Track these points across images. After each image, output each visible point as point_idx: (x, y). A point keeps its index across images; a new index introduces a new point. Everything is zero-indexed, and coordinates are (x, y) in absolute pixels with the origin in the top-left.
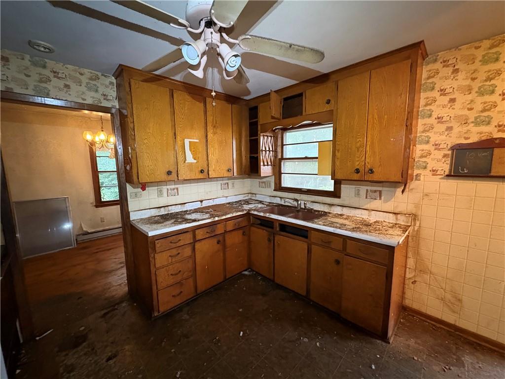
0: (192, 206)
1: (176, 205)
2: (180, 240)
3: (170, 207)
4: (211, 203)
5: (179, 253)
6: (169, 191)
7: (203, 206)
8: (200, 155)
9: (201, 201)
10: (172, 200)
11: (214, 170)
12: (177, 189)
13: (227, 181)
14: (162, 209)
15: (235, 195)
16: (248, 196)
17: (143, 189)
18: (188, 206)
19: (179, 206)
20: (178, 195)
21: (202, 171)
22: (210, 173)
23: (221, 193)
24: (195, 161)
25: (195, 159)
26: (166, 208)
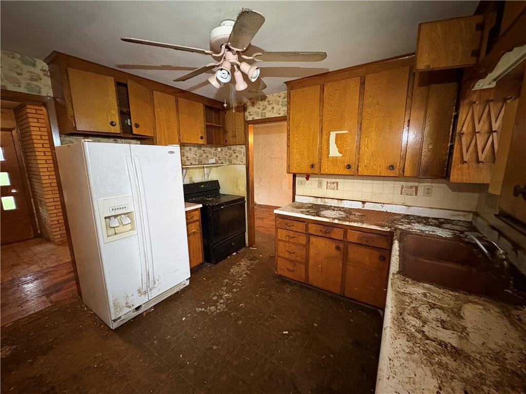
0: (351, 205)
1: (333, 199)
2: (293, 226)
3: (326, 199)
4: (378, 208)
5: (295, 237)
6: (329, 184)
7: (365, 208)
8: (348, 148)
9: (364, 202)
10: (331, 193)
11: (366, 166)
12: (337, 183)
13: (416, 184)
14: (319, 199)
15: (430, 208)
16: (464, 216)
17: (307, 178)
18: (345, 203)
19: (336, 200)
20: (337, 189)
21: (349, 167)
22: (360, 169)
23: (399, 198)
24: (341, 155)
25: (341, 153)
26: (323, 199)
